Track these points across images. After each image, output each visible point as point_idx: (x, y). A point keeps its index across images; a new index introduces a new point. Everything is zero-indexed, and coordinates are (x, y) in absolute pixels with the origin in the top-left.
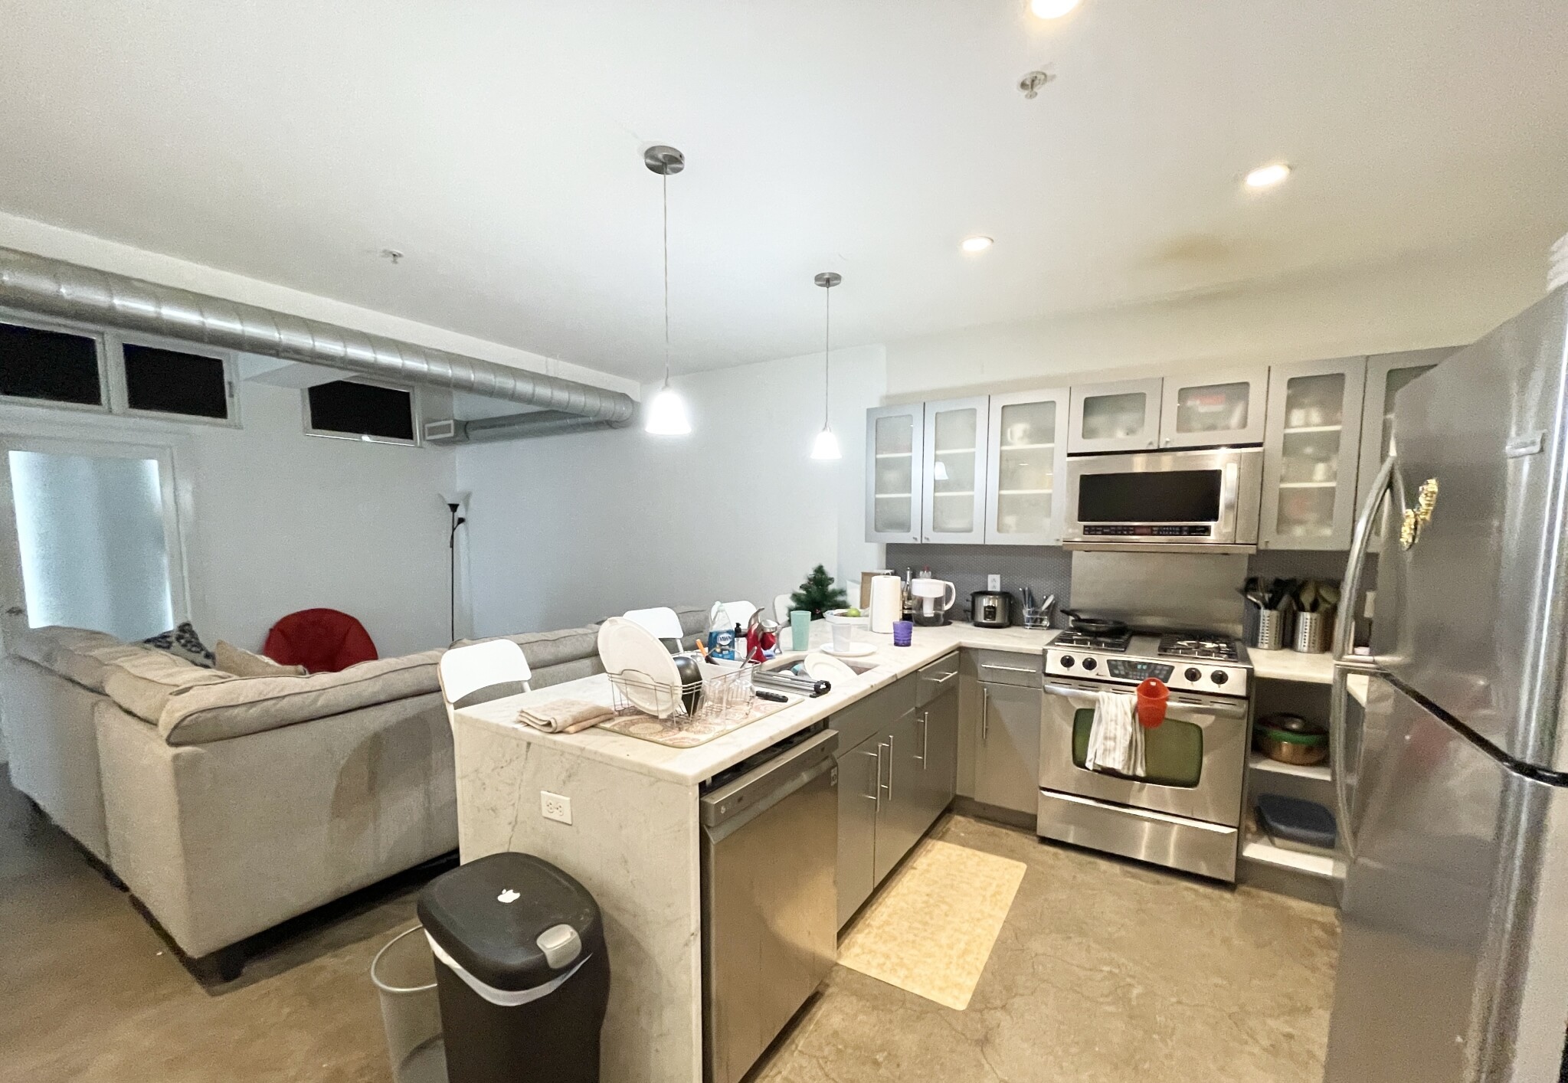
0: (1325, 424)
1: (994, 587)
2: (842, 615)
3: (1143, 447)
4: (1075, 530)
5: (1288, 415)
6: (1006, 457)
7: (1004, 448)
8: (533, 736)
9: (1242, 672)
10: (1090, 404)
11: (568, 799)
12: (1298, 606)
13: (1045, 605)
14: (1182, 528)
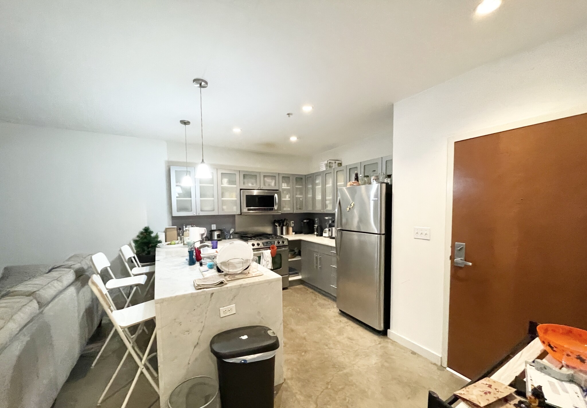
0: (287, 187)
1: (214, 228)
2: (168, 244)
3: (257, 189)
4: (245, 210)
5: (282, 184)
6: (223, 188)
7: (222, 185)
8: (214, 290)
9: (287, 240)
10: (244, 176)
11: (234, 305)
12: (283, 225)
13: (231, 232)
14: (268, 209)
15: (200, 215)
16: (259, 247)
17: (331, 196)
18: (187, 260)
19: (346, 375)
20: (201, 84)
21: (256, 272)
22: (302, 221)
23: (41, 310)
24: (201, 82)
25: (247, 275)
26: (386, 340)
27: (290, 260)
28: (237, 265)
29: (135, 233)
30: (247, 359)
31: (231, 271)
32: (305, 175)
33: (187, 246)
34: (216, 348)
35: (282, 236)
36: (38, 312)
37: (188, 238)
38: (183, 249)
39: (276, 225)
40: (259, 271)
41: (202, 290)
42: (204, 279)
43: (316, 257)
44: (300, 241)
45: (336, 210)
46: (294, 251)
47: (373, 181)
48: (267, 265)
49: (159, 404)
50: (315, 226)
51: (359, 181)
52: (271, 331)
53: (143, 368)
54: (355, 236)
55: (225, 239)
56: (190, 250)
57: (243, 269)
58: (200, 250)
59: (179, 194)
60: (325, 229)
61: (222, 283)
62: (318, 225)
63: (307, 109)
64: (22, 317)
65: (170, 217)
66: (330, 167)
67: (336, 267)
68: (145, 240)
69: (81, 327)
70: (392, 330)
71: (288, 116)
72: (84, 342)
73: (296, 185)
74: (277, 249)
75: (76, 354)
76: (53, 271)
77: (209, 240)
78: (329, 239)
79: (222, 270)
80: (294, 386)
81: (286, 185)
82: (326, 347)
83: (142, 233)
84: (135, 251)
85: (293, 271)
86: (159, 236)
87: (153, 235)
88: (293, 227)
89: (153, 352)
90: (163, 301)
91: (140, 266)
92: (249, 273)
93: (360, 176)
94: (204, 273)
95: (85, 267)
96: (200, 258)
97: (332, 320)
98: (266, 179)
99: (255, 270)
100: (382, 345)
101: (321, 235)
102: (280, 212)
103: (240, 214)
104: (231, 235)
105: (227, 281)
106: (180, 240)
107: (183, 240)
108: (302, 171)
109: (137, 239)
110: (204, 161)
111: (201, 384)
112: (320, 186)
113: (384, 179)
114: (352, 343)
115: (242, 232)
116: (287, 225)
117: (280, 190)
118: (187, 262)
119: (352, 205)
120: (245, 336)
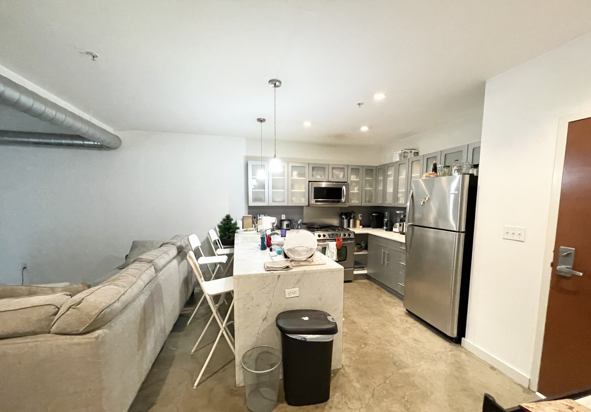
0: (356, 179)
1: (283, 218)
2: (244, 231)
3: (325, 181)
4: (313, 201)
5: (351, 176)
6: (293, 180)
7: (292, 178)
8: (281, 273)
9: (353, 233)
10: (313, 168)
11: (298, 288)
12: (351, 218)
13: (299, 222)
14: (335, 201)
15: (272, 205)
16: (325, 238)
17: (404, 189)
18: (259, 245)
19: (407, 375)
20: (275, 84)
21: (319, 260)
22: (371, 215)
23: (156, 274)
24: (275, 82)
25: (311, 262)
26: (459, 348)
27: (355, 253)
28: (302, 253)
29: (219, 220)
30: (307, 338)
31: (297, 258)
32: (376, 167)
33: (260, 233)
34: (281, 324)
35: (348, 229)
36: (154, 275)
37: (261, 226)
38: (256, 235)
39: (343, 218)
40: (323, 260)
41: (271, 272)
42: (273, 262)
43: (384, 253)
44: (367, 235)
45: (408, 204)
46: (361, 245)
47: (454, 172)
48: (332, 256)
49: (235, 362)
50: (385, 221)
51: (438, 172)
52: (331, 317)
53: (223, 331)
54: (431, 233)
55: (293, 229)
56: (262, 237)
57: (307, 257)
58: (271, 237)
59: (254, 186)
60: (396, 224)
61: (288, 267)
62: (387, 219)
63: (379, 97)
64: (146, 277)
65: (247, 206)
66: (404, 157)
67: (405, 265)
68: (227, 226)
69: (181, 293)
70: (467, 339)
71: (359, 105)
72: (183, 305)
73: (366, 177)
74: (343, 241)
75: (177, 313)
76: (164, 246)
77: (279, 229)
78: (399, 235)
79: (288, 256)
80: (352, 374)
81: (355, 177)
82: (389, 344)
83: (224, 220)
84: (219, 235)
85: (359, 264)
86: (237, 223)
87: (233, 222)
88: (360, 220)
89: (232, 320)
90: (239, 277)
91: (223, 248)
92: (312, 261)
93: (439, 166)
94: (273, 257)
95: (184, 246)
96: (270, 245)
97: (398, 319)
98: (334, 171)
99: (318, 259)
100: (453, 353)
101: (391, 230)
102: (348, 205)
103: (308, 205)
104: (299, 226)
105: (293, 266)
106: (255, 227)
107: (257, 227)
108: (373, 162)
109: (221, 225)
110: (276, 156)
111: (268, 352)
112: (392, 178)
113: (470, 169)
114: (417, 344)
115: (309, 223)
116: (355, 218)
117: (348, 182)
118: (260, 247)
119: (427, 198)
120: (306, 317)
